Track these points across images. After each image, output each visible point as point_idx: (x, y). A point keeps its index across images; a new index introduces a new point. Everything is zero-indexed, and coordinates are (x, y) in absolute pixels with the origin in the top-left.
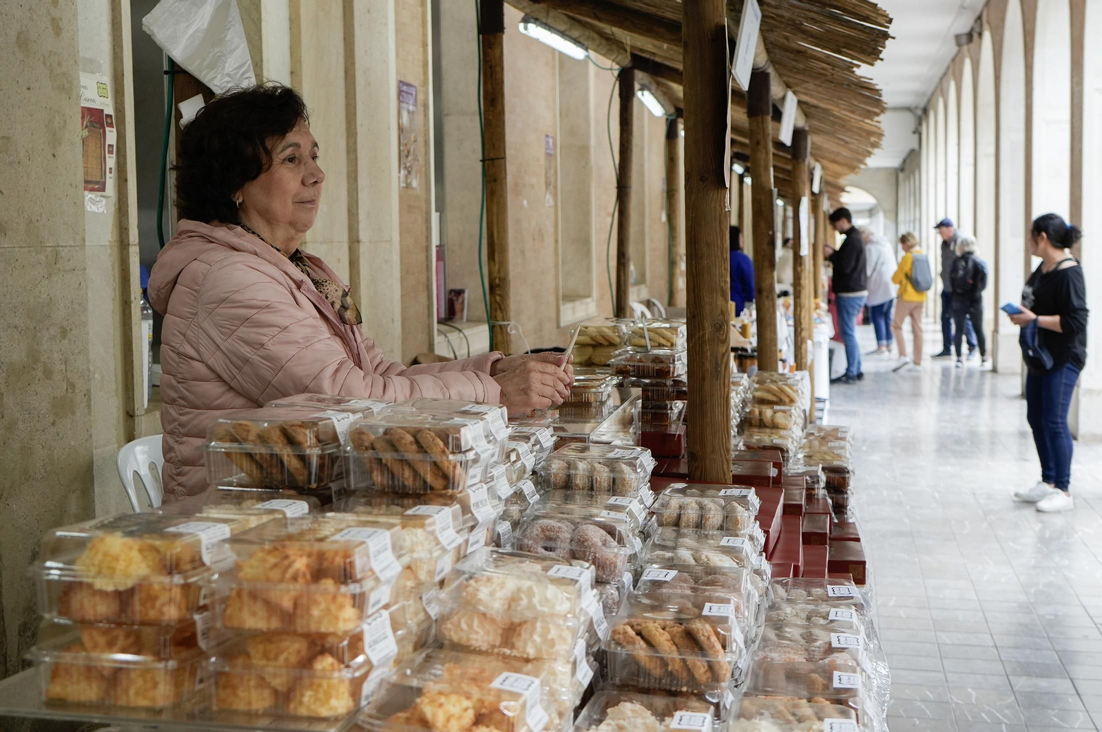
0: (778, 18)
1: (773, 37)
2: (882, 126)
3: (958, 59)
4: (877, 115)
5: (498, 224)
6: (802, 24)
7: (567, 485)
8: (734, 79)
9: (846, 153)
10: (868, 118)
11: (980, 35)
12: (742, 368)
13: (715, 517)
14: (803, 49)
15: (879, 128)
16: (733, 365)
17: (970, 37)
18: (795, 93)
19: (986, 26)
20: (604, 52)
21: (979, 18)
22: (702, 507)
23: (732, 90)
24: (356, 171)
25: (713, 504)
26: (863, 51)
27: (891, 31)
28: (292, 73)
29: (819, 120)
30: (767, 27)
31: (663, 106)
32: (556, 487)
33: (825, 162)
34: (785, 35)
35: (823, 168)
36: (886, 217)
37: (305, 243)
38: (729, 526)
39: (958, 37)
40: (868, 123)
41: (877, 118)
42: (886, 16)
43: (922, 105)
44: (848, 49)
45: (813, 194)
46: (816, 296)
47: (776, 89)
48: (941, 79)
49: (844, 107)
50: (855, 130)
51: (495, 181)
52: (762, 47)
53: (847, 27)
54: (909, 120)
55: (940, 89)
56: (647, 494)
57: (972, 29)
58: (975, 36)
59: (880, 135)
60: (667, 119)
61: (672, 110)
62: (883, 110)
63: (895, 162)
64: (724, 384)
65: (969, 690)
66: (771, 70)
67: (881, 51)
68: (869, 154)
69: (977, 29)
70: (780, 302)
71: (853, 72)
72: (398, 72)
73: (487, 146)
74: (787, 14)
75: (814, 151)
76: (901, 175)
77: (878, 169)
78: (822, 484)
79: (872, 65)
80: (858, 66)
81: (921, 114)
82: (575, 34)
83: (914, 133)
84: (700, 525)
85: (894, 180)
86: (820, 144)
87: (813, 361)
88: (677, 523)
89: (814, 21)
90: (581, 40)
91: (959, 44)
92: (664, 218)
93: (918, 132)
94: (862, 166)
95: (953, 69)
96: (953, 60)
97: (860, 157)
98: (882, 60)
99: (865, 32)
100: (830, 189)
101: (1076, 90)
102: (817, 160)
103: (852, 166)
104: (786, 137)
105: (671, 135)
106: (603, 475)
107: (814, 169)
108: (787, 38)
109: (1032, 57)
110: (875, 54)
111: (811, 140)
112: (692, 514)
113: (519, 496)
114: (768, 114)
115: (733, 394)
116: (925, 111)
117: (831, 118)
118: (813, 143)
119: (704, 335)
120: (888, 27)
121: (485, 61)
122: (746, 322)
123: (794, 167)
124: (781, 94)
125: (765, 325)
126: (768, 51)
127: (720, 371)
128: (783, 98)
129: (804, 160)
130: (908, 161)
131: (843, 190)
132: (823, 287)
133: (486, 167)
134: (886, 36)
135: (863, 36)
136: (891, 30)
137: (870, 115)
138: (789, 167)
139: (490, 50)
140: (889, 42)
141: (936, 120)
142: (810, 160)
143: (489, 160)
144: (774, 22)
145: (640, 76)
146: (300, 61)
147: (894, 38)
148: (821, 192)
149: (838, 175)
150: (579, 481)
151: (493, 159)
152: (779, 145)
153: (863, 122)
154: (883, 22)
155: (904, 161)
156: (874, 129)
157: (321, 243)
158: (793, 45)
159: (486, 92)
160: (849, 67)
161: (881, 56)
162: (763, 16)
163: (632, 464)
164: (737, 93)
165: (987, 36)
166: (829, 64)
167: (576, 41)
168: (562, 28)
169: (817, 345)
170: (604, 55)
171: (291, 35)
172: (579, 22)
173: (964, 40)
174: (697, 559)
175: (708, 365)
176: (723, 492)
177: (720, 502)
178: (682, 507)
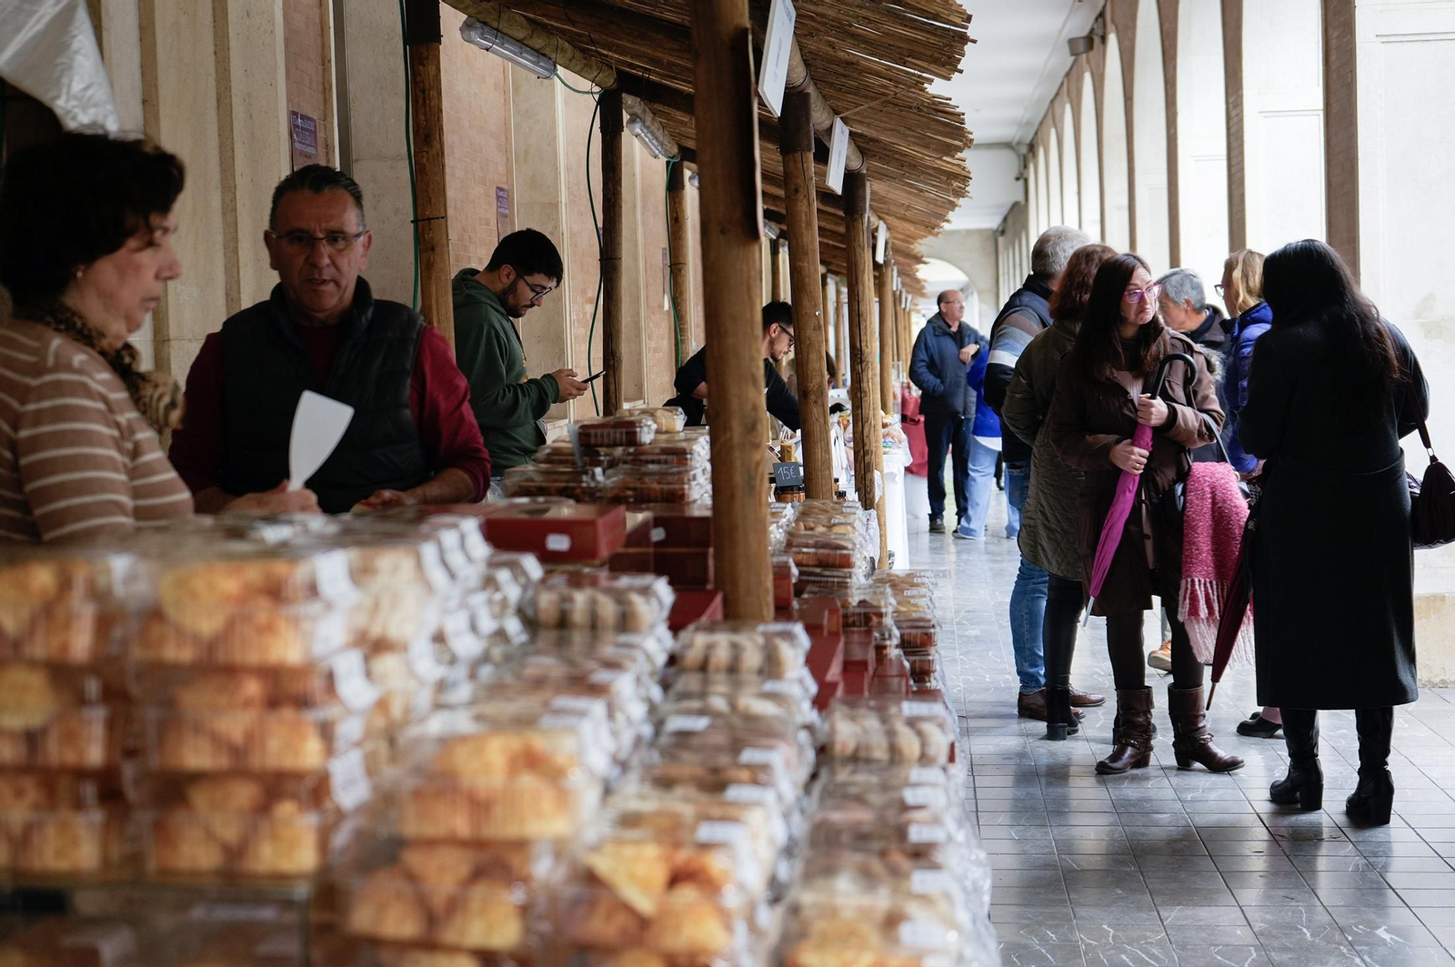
0: (818, 19)
1: (812, 44)
2: (967, 164)
3: (1074, 73)
4: (960, 150)
5: (438, 309)
6: (851, 26)
7: (563, 622)
8: (762, 104)
9: (919, 205)
10: (948, 155)
11: (1104, 39)
12: (781, 496)
13: (752, 658)
14: (855, 60)
15: (964, 169)
17: (1089, 44)
18: (845, 120)
19: (1110, 26)
20: (578, 68)
21: (1101, 15)
22: (735, 647)
23: (760, 120)
24: (236, 240)
25: (751, 646)
26: (935, 61)
27: (971, 33)
28: (144, 102)
29: (880, 159)
30: (804, 30)
32: (548, 627)
33: (891, 219)
34: (830, 41)
35: (889, 228)
36: (981, 301)
37: (169, 340)
38: (771, 667)
39: (1072, 42)
40: (947, 163)
41: (959, 155)
42: (964, 12)
43: (1028, 140)
44: (913, 58)
45: (876, 266)
46: (885, 409)
47: (819, 115)
48: (1052, 101)
49: (913, 140)
50: (931, 172)
51: (433, 250)
52: (798, 56)
53: (912, 28)
54: (1009, 161)
55: (1050, 115)
56: (663, 631)
57: (1092, 30)
58: (1097, 40)
59: (965, 179)
60: (668, 163)
61: (675, 150)
62: (968, 143)
63: (993, 222)
64: (760, 513)
65: (1105, 927)
66: (811, 90)
67: (960, 60)
68: (953, 206)
69: (1100, 32)
70: (835, 418)
71: (923, 90)
72: (289, 100)
73: (420, 201)
74: (831, 13)
75: (873, 203)
76: (1001, 240)
77: (969, 232)
78: (895, 641)
79: (949, 79)
80: (930, 81)
81: (1026, 152)
82: (538, 42)
83: (1018, 179)
84: (733, 669)
85: (991, 248)
86: (883, 194)
87: (881, 498)
88: (703, 667)
89: (869, 21)
90: (547, 51)
91: (1074, 53)
92: (667, 305)
94: (945, 225)
95: (1068, 88)
96: (1068, 74)
97: (940, 211)
98: (961, 72)
99: (935, 35)
100: (902, 260)
101: (1233, 113)
102: (880, 218)
103: (930, 225)
104: (835, 182)
105: (674, 185)
107: (876, 229)
108: (831, 45)
109: (1175, 68)
110: (950, 64)
111: (872, 187)
112: (722, 655)
113: (501, 635)
114: (810, 150)
115: (773, 528)
116: (1032, 148)
117: (897, 156)
118: (873, 193)
119: (731, 439)
120: (967, 29)
121: (415, 82)
122: (788, 442)
123: (848, 228)
124: (827, 124)
125: (814, 441)
126: (807, 64)
128: (830, 130)
129: (862, 216)
130: (1010, 220)
131: (918, 259)
132: (895, 397)
133: (420, 230)
134: (964, 39)
135: (933, 40)
136: (971, 31)
137: (950, 150)
138: (842, 229)
139: (421, 68)
140: (968, 48)
141: (1047, 159)
142: (869, 217)
143: (423, 220)
144: (813, 24)
145: (630, 102)
146: (156, 85)
147: (974, 42)
148: (887, 262)
149: (911, 238)
151: (429, 219)
152: (826, 196)
153: (940, 159)
154: (958, 21)
155: (1005, 220)
156: (956, 170)
157: (190, 340)
158: (841, 54)
159: (416, 124)
160: (919, 84)
161: (959, 67)
162: (798, 16)
164: (766, 122)
165: (1112, 39)
166: (890, 80)
167: (540, 54)
168: (521, 35)
170: (578, 73)
171: (141, 50)
172: (544, 27)
173: (1081, 46)
174: (733, 706)
175: (739, 479)
176: (761, 628)
177: (761, 640)
178: (710, 647)
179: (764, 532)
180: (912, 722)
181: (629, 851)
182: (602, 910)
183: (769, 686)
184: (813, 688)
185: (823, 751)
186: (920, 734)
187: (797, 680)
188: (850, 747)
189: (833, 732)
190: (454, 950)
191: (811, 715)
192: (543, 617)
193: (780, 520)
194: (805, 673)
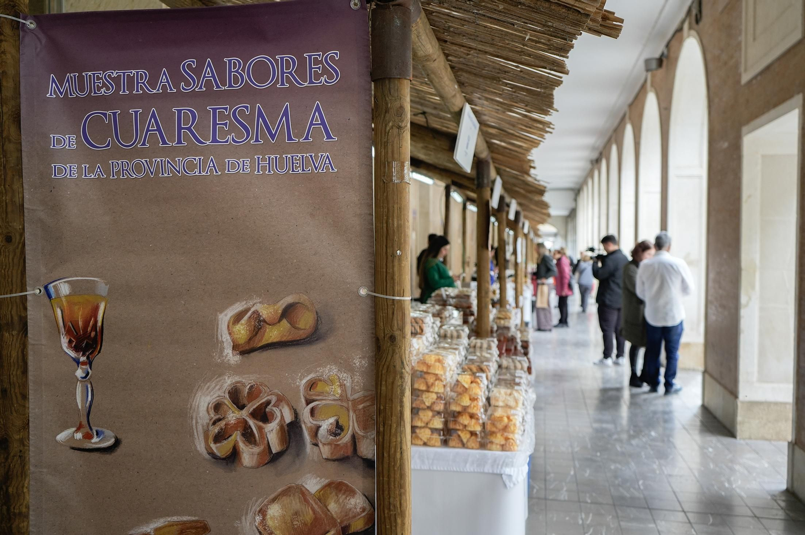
12: (493, 306)
13: (485, 345)
16: (490, 306)
22: (481, 343)
25: (485, 342)
31: (462, 197)
32: (442, 337)
36: (562, 238)
38: (489, 348)
46: (526, 276)
47: (508, 200)
56: (467, 339)
58: (599, 161)
61: (465, 198)
64: (488, 311)
66: (506, 195)
77: (558, 216)
81: (576, 192)
84: (481, 347)
88: (475, 347)
91: (592, 164)
93: (576, 200)
104: (512, 216)
106: (455, 334)
111: (523, 214)
112: (479, 345)
125: (502, 289)
127: (487, 307)
129: (520, 222)
142: (523, 221)
145: (453, 188)
148: (529, 232)
149: (537, 225)
150: (449, 335)
163: (463, 330)
167: (429, 177)
169: (525, 298)
174: (481, 355)
175: (483, 305)
176: (487, 339)
177: (487, 342)
178: (476, 343)
179: (488, 317)
180: (520, 361)
181: (464, 376)
182: (459, 387)
183: (489, 351)
184: (498, 353)
185: (500, 366)
186: (521, 364)
187: (495, 351)
188: (506, 366)
189: (502, 362)
190: (432, 392)
191: (498, 359)
192: (441, 335)
193: (493, 313)
194: (497, 349)
